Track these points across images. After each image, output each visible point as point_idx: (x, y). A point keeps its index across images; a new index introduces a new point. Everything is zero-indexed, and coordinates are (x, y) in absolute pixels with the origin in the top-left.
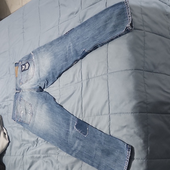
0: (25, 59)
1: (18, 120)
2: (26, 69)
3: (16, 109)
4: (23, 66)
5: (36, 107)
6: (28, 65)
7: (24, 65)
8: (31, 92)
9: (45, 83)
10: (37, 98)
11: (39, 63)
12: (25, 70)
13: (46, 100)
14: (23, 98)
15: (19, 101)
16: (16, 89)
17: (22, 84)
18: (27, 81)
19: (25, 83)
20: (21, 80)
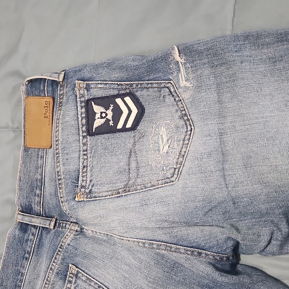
0: (116, 75)
2: (120, 126)
4: (98, 109)
6: (135, 111)
7: (105, 101)
8: (161, 260)
9: (272, 234)
11: (221, 115)
12: (108, 129)
14: (86, 271)
15: (52, 277)
16: (22, 208)
17: (89, 196)
18: (127, 189)
19: (113, 196)
20: (85, 178)
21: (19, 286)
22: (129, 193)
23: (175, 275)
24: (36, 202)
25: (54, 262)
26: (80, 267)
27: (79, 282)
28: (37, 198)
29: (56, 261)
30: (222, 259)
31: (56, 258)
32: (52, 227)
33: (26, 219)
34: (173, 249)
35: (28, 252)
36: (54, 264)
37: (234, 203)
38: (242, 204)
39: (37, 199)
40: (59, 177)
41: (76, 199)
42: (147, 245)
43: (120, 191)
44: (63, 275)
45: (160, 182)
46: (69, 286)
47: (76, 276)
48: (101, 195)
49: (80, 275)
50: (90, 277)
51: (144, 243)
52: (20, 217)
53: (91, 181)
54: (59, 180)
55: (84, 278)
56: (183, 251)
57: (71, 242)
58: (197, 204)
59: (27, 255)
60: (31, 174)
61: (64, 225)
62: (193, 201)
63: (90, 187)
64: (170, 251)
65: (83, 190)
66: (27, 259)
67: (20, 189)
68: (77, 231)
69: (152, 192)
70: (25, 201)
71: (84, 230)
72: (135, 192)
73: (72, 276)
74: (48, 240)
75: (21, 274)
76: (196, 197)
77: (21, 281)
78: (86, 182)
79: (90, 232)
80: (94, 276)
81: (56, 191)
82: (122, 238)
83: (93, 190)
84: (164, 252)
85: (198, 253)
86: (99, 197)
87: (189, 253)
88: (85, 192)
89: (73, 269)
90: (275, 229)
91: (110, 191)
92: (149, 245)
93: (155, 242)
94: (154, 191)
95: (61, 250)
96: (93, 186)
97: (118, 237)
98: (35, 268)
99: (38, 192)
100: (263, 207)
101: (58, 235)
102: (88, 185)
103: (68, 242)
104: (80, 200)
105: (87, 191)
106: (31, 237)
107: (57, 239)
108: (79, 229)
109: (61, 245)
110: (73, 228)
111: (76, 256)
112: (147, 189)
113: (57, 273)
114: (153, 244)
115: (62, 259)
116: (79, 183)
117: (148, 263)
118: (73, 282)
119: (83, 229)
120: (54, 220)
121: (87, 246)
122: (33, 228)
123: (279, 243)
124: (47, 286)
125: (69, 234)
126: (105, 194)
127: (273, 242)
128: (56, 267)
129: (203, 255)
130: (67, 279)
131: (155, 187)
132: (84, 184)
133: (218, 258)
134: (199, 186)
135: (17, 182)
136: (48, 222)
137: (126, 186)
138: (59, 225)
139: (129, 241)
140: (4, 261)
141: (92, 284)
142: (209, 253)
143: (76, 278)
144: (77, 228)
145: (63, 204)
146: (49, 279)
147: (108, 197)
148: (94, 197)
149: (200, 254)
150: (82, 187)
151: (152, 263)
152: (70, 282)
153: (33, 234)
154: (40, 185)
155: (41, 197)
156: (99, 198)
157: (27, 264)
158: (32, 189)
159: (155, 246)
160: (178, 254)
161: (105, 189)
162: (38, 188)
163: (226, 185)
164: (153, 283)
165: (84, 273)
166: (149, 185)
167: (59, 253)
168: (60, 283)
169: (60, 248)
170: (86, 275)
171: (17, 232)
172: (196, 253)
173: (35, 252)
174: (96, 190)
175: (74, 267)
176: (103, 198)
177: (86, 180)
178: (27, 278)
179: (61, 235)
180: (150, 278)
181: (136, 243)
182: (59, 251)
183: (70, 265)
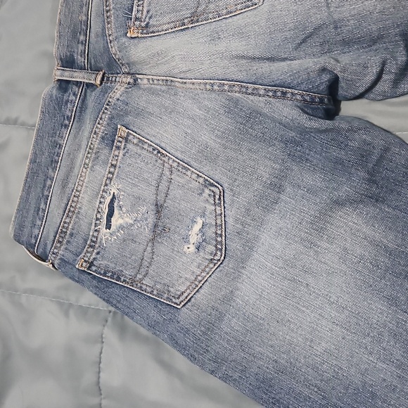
1: (69, 256)
3: (64, 186)
5: (257, 211)
8: (233, 107)
10: (277, 150)
13: (371, 181)
14: (139, 131)
15: (96, 143)
16: (62, 62)
17: (145, 31)
18: (195, 18)
19: (177, 29)
20: (140, 8)
21: (55, 161)
22: (198, 24)
23: (251, 128)
24: (80, 51)
25: (99, 123)
26: (131, 127)
27: (130, 146)
28: (80, 45)
29: (101, 122)
30: (313, 101)
31: (101, 119)
32: (98, 82)
33: (67, 75)
34: (250, 91)
35: (68, 117)
36: (99, 126)
37: (336, 28)
38: (347, 28)
39: (81, 47)
40: (108, 8)
41: (128, 35)
42: (216, 87)
43: (186, 21)
44: (110, 140)
45: (239, 7)
46: (116, 153)
47: (126, 139)
48: (160, 29)
49: (131, 137)
50: (143, 139)
51: (212, 85)
52: (59, 73)
53: (148, 12)
54: (107, 12)
55: (135, 141)
56: (262, 92)
57: (121, 96)
58: (287, 33)
59: (67, 122)
60: (74, 16)
61: (114, 79)
62: (281, 31)
63: (147, 20)
64: (246, 93)
65: (137, 23)
66: (66, 126)
67: (60, 37)
68: (129, 83)
69: (228, 21)
70: (64, 52)
71: (139, 80)
72: (205, 22)
73: (121, 139)
74: (93, 98)
75: (58, 146)
76: (285, 24)
77: (58, 155)
78: (142, 13)
79: (145, 81)
80: (148, 137)
81: (104, 29)
82: (185, 81)
83: (151, 23)
84: (237, 94)
85: (282, 92)
86: (158, 31)
87: (271, 94)
88: (140, 26)
89: (123, 131)
90: (388, 56)
91: (173, 22)
92: (218, 86)
93: (226, 82)
94: (230, 20)
95: (108, 107)
96: (150, 18)
97: (179, 80)
98: (75, 137)
99: (82, 38)
100: (374, 28)
101: (105, 92)
102: (144, 17)
103: (118, 96)
104: (133, 36)
105: (143, 24)
106: (72, 97)
107: (104, 96)
108: (132, 81)
109: (109, 101)
110: (124, 80)
111: (127, 113)
112: (221, 18)
113: (103, 138)
114: (224, 84)
115: (109, 118)
116: (133, 14)
117: (217, 111)
118: (122, 147)
119: (137, 79)
120: (101, 73)
121: (140, 99)
122: (74, 87)
123: (392, 77)
124: (89, 155)
125: (119, 88)
126: (165, 27)
127: (385, 77)
128: (101, 130)
129: (289, 95)
130: (115, 144)
131: (232, 14)
132: (139, 15)
133: (308, 98)
134: (291, 8)
135: (57, 27)
136: (94, 76)
137: (193, 15)
138: (108, 80)
139: (193, 84)
140: (38, 130)
141: (146, 146)
142: (296, 92)
143: (126, 142)
144: (129, 79)
145: (112, 44)
146: (92, 146)
147: (170, 31)
148: (152, 33)
149: (284, 94)
150: (137, 19)
151: (222, 112)
152: (118, 148)
153: (74, 94)
154: (85, 28)
155: (85, 45)
156: (157, 34)
157: (66, 133)
158: (74, 34)
159: (226, 88)
160: (256, 98)
161: (166, 19)
162: (82, 33)
163: (328, 4)
164: (222, 138)
165: (135, 134)
166: (225, 11)
167: (106, 111)
168: (106, 151)
169: (108, 105)
170: (138, 136)
171: (54, 92)
172: (279, 94)
173: (76, 117)
174: (155, 23)
175: (124, 128)
176: (164, 32)
177: (142, 11)
178: (66, 149)
179: (109, 91)
180: (218, 131)
181: (202, 87)
182: (106, 109)
183: (119, 126)
